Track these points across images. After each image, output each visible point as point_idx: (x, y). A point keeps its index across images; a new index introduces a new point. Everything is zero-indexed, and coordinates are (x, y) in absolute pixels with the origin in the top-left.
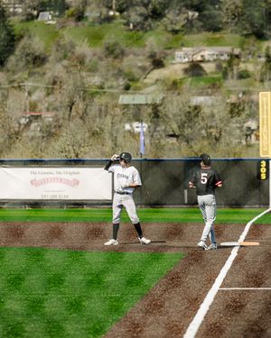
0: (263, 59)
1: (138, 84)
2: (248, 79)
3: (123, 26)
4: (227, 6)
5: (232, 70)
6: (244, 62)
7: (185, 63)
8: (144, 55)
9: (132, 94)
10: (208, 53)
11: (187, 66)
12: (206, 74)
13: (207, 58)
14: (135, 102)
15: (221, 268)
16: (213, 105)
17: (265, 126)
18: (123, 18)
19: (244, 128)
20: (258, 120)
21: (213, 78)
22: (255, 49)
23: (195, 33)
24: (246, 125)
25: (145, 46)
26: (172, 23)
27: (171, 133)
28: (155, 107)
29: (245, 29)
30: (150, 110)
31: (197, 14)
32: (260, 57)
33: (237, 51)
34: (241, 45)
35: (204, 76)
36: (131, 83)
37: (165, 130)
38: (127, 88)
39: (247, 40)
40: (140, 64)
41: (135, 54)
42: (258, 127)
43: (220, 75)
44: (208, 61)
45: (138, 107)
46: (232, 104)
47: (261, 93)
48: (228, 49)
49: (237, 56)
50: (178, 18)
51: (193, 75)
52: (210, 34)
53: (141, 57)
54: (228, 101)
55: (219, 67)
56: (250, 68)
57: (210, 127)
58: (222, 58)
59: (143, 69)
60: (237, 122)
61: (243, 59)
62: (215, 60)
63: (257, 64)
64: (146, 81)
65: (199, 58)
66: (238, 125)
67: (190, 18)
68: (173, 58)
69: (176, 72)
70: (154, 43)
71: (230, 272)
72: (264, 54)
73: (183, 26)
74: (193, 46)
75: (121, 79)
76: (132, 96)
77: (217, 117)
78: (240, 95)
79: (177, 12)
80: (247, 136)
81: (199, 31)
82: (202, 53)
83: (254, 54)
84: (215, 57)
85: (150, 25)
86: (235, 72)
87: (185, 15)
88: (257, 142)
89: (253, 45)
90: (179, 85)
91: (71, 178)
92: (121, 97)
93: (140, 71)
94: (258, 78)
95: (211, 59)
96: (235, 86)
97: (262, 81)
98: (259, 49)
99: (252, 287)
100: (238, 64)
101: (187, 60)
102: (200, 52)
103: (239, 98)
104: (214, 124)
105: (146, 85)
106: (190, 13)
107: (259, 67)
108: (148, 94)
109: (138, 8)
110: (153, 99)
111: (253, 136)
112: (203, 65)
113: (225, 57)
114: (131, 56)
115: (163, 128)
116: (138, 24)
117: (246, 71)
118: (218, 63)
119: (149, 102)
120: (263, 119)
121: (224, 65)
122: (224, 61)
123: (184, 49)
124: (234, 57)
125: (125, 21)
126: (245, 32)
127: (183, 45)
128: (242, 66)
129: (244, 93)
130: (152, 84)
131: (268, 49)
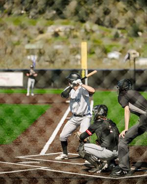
0: (83, 31)
1: (33, 41)
5: (71, 34)
10: (61, 28)
11: (53, 33)
13: (61, 30)
16: (63, 49)
21: (63, 38)
28: (40, 50)
30: (38, 51)
33: (73, 27)
34: (75, 25)
36: (30, 40)
37: (44, 59)
38: (29, 42)
39: (77, 23)
43: (66, 37)
45: (33, 50)
49: (73, 30)
52: (62, 21)
55: (65, 34)
56: (78, 34)
59: (35, 34)
64: (36, 39)
65: (58, 30)
73: (51, 18)
82: (59, 28)
91: (6, 77)
92: (26, 45)
93: (34, 36)
94: (81, 38)
95: (63, 31)
97: (83, 39)
103: (74, 47)
105: (36, 41)
107: (82, 34)
110: (39, 47)
111: (79, 61)
112: (59, 33)
113: (68, 30)
116: (33, 16)
118: (65, 32)
121: (68, 33)
124: (72, 30)
128: (75, 33)
129: (76, 44)
130: (39, 40)
131: (85, 26)
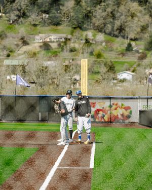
0: (84, 41)
1: (15, 54)
2: (75, 52)
3: (6, 22)
4: (64, 12)
5: (67, 47)
6: (73, 43)
7: (40, 43)
8: (18, 38)
9: (11, 59)
10: (53, 37)
11: (41, 44)
12: (52, 49)
13: (53, 40)
14: (13, 64)
15: (58, 156)
16: (55, 66)
17: (84, 78)
18: (7, 17)
19: (73, 79)
20: (80, 75)
21: (56, 51)
22: (79, 35)
23: (46, 26)
24: (74, 77)
25: (19, 33)
26: (34, 21)
27: (33, 81)
28: (24, 67)
29: (74, 24)
30: (21, 68)
31: (47, 16)
32: (82, 40)
33: (69, 37)
34: (72, 33)
35: (51, 50)
36: (10, 53)
37: (29, 80)
38: (8, 56)
39: (75, 30)
40: (16, 43)
41: (13, 38)
42: (81, 79)
43: (60, 50)
44: (54, 42)
45: (15, 66)
46: (66, 66)
47: (82, 60)
48: (65, 35)
49: (69, 39)
50: (37, 18)
51: (45, 50)
52: (54, 27)
53: (16, 39)
54: (64, 64)
55: (59, 45)
56: (77, 46)
57: (54, 78)
58: (61, 40)
59: (17, 45)
60: (69, 76)
61: (72, 41)
62: (57, 41)
63: (80, 44)
64: (19, 52)
65: (48, 40)
66: (69, 78)
67: (44, 18)
68: (34, 40)
69: (35, 47)
70: (24, 31)
71: (63, 159)
72: (84, 39)
73: (40, 22)
74: (45, 33)
75: (5, 51)
76: (11, 61)
77: (58, 73)
78: (71, 61)
79: (37, 14)
80: (74, 83)
81: (49, 25)
82: (50, 37)
83: (79, 38)
84: (57, 40)
85: (22, 22)
86: (68, 48)
87: (41, 16)
88: (79, 87)
89: (79, 34)
90: (37, 55)
92: (5, 61)
93: (15, 47)
94: (81, 51)
95: (55, 41)
96: (68, 56)
97: (83, 53)
98: (82, 35)
99: (75, 167)
100: (70, 44)
101: (41, 41)
102: (49, 36)
103: (70, 63)
104: (56, 77)
105: (19, 55)
106: (44, 15)
107: (81, 46)
108: (20, 59)
109: (15, 12)
110: (23, 62)
111: (77, 84)
112: (50, 44)
113: (63, 40)
114: (11, 38)
115: (28, 78)
116: (15, 20)
117: (74, 48)
118: (58, 43)
119: (20, 64)
120: (83, 74)
121: (62, 44)
122: (62, 42)
123: (40, 35)
124: (67, 40)
125: (8, 19)
126: (74, 26)
127: (40, 33)
128: (72, 45)
129: (73, 60)
130: (22, 54)
131: (86, 35)
